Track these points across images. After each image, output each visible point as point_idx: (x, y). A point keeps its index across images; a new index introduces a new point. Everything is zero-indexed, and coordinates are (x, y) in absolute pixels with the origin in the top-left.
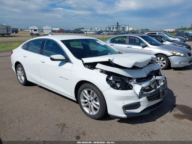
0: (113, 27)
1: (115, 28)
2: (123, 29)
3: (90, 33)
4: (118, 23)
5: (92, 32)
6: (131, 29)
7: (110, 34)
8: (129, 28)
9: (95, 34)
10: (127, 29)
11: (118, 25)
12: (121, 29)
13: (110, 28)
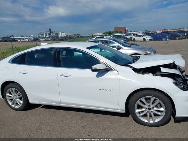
0: (46, 34)
1: (48, 34)
2: (56, 34)
3: (25, 40)
4: (50, 29)
5: (27, 40)
6: (64, 35)
7: (48, 40)
8: (62, 34)
9: (32, 41)
10: (61, 34)
11: (50, 31)
12: (54, 34)
13: (43, 35)
